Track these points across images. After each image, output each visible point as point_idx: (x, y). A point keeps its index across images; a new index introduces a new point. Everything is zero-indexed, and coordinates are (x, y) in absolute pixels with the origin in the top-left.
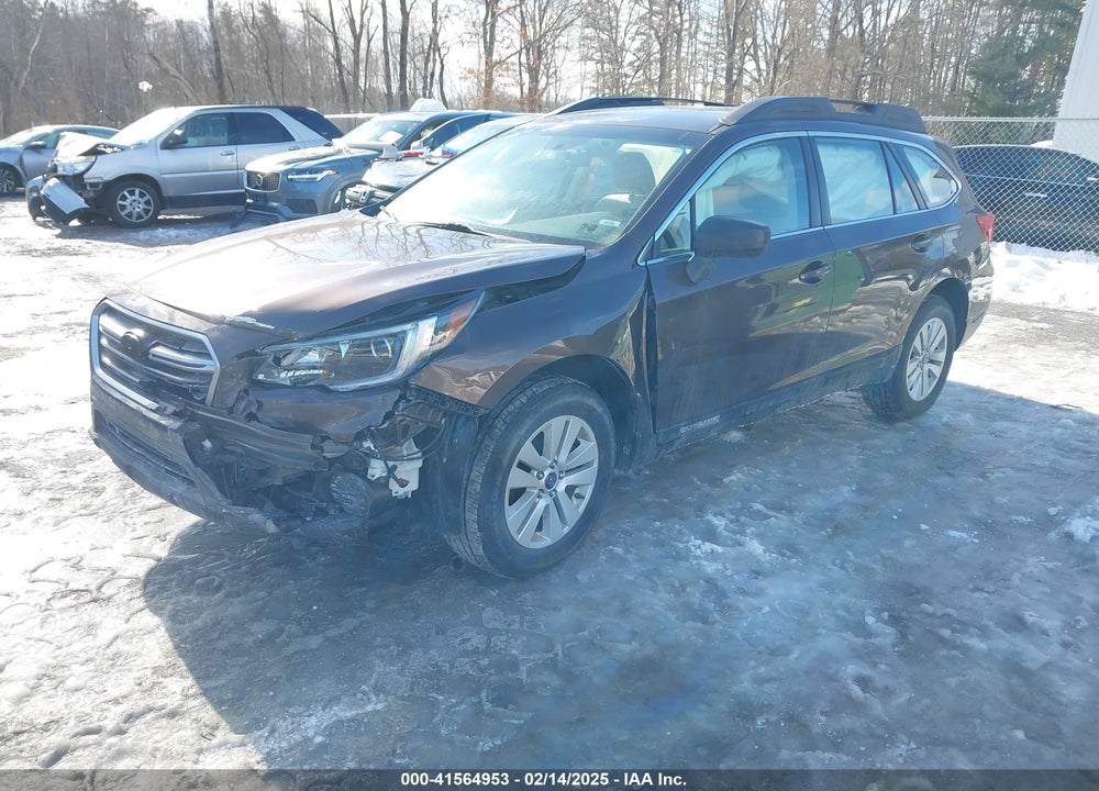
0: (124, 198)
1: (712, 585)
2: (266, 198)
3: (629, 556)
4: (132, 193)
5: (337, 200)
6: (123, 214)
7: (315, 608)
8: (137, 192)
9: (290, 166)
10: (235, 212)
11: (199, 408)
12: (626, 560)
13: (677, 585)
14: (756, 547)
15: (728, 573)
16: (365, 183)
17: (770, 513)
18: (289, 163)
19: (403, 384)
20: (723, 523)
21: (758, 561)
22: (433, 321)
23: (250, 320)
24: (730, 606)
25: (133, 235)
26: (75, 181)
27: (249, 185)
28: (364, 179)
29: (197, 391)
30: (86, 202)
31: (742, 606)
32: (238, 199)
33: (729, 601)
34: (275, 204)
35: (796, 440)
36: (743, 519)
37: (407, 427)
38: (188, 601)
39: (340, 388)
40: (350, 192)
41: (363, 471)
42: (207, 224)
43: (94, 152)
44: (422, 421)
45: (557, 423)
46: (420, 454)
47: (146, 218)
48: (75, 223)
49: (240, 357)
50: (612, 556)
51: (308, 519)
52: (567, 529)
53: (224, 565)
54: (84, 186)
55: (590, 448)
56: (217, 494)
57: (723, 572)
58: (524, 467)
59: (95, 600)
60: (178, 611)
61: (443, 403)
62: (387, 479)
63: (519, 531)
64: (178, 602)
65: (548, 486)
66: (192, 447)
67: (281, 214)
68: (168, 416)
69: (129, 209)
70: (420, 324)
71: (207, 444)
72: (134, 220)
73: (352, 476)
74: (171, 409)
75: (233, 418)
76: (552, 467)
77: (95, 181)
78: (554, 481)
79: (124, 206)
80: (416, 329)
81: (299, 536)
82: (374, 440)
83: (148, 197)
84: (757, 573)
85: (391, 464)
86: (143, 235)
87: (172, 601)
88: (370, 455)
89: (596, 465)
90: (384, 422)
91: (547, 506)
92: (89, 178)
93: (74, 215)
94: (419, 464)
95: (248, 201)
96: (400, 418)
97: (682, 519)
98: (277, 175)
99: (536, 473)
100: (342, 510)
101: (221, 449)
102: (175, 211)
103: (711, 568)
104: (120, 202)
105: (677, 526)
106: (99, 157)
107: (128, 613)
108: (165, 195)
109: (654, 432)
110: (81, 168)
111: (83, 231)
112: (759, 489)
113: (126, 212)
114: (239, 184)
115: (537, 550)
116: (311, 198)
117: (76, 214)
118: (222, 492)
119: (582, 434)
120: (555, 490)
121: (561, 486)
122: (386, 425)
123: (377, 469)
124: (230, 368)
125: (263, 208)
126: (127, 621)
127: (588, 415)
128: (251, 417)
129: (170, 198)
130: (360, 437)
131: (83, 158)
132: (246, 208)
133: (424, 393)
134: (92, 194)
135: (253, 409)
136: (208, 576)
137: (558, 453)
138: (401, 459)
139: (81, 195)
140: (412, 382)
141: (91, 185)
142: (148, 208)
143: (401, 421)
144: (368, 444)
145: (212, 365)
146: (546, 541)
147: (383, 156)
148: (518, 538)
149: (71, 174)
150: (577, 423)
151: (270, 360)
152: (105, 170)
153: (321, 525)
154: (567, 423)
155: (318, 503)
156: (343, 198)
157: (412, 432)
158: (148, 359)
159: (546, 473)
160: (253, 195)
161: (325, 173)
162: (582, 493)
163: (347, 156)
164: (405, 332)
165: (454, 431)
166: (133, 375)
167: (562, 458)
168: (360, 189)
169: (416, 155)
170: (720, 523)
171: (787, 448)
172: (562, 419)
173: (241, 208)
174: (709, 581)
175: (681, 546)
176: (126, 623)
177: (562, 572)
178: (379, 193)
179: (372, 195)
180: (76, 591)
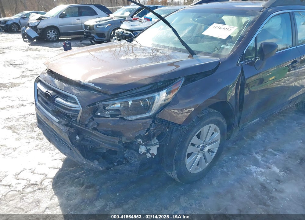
0: (49, 33)
1: (264, 187)
2: (90, 33)
3: (229, 173)
4: (51, 32)
5: (112, 34)
6: (49, 38)
7: (118, 194)
8: (53, 31)
9: (97, 23)
10: (81, 37)
11: (74, 123)
12: (228, 174)
13: (251, 187)
14: (276, 169)
15: (268, 181)
16: (121, 28)
17: (276, 153)
18: (97, 22)
19: (153, 117)
20: (260, 157)
21: (278, 176)
22: (165, 91)
23: (91, 85)
24: (273, 197)
25: (51, 44)
26: (35, 28)
27: (85, 29)
28: (121, 27)
29: (73, 116)
30: (38, 34)
31: (278, 197)
32: (82, 33)
33: (272, 195)
34: (93, 35)
35: (274, 120)
36: (266, 155)
37: (154, 134)
38: (72, 190)
39: (129, 118)
40: (116, 31)
41: (137, 150)
42: (73, 41)
43: (40, 19)
44: (160, 131)
45: (206, 128)
46: (158, 143)
47: (55, 39)
48: (35, 41)
49: (90, 105)
50: (223, 173)
51: (115, 164)
52: (207, 164)
53: (84, 173)
54: (37, 30)
55: (217, 135)
56: (82, 157)
57: (266, 181)
58: (193, 145)
59: (39, 189)
60: (69, 194)
61: (169, 124)
62: (146, 153)
63: (190, 168)
64: (69, 191)
65: (201, 150)
66: (72, 138)
67: (95, 38)
68: (63, 125)
69: (50, 36)
70: (160, 93)
71: (78, 137)
72: (52, 40)
73: (133, 151)
74: (63, 122)
75: (87, 128)
76: (203, 143)
77: (40, 28)
78: (204, 148)
79: (49, 35)
80: (159, 95)
81: (112, 170)
82: (142, 139)
83: (56, 33)
84: (279, 181)
85: (148, 148)
86: (55, 44)
87: (67, 190)
88: (140, 144)
89: (219, 141)
90: (146, 133)
91: (201, 158)
92: (39, 27)
93: (34, 38)
94: (158, 146)
95: (85, 34)
96: (152, 130)
97: (244, 155)
98: (94, 26)
99: (197, 146)
100: (128, 161)
101: (83, 139)
102: (64, 37)
103: (262, 179)
104: (48, 34)
105: (244, 159)
106: (41, 21)
107: (51, 195)
108: (60, 32)
109: (239, 126)
110: (36, 24)
111: (37, 43)
112: (268, 141)
113: (49, 37)
114: (82, 28)
115: (196, 173)
116: (104, 33)
117: (35, 38)
118: (84, 156)
119: (215, 130)
120: (204, 151)
121: (206, 149)
122: (147, 134)
123: (143, 149)
124: (86, 110)
125: (90, 36)
126: (51, 199)
127: (218, 124)
128: (95, 129)
129: (62, 33)
130: (137, 137)
131: (37, 21)
132: (85, 36)
133: (162, 121)
134: (39, 32)
135: (96, 126)
136: (79, 178)
137: (206, 138)
138: (152, 145)
139: (36, 32)
140: (157, 117)
141: (39, 29)
142: (56, 36)
143: (152, 132)
144: (140, 140)
145: (78, 107)
146: (200, 170)
147: (126, 20)
148: (190, 170)
149: (33, 26)
150: (213, 126)
151: (102, 108)
152: (43, 25)
153: (120, 167)
154: (210, 127)
155: (119, 159)
156: (114, 33)
157: (156, 135)
158: (54, 102)
159: (201, 146)
160: (86, 32)
161: (108, 25)
162: (214, 151)
163: (114, 20)
164: (155, 97)
165: (172, 134)
166: (49, 107)
167: (207, 140)
168: (119, 30)
169: (136, 20)
170: (259, 157)
171: (272, 123)
172: (208, 126)
173: (83, 36)
174: (262, 184)
175: (248, 168)
176: (50, 200)
177: (206, 179)
178: (126, 32)
179: (123, 32)
180: (33, 184)
